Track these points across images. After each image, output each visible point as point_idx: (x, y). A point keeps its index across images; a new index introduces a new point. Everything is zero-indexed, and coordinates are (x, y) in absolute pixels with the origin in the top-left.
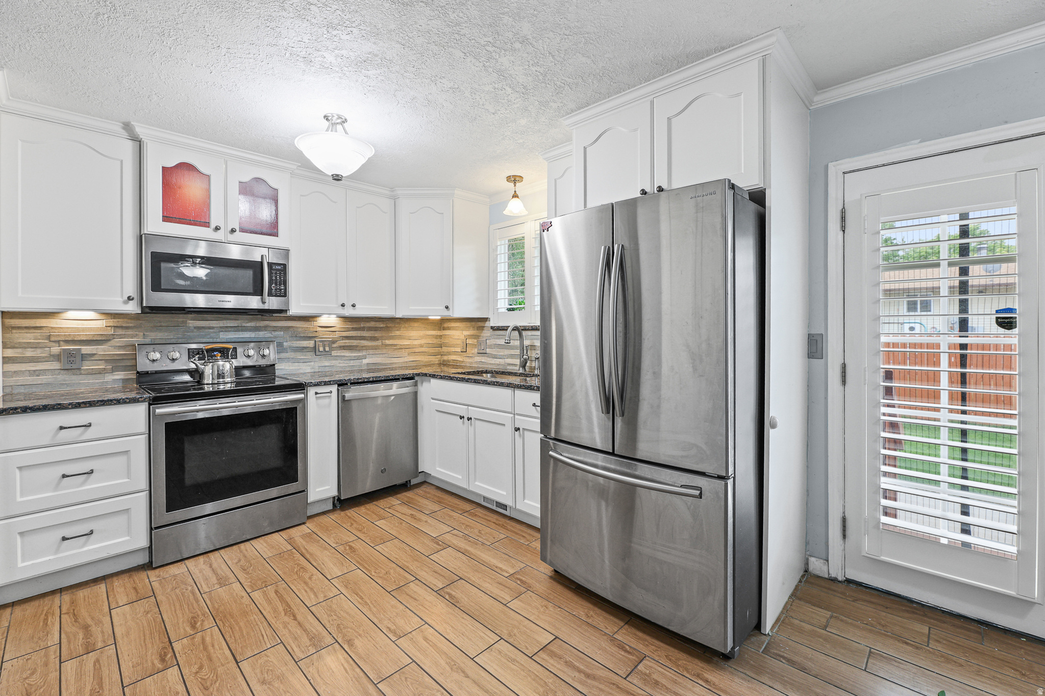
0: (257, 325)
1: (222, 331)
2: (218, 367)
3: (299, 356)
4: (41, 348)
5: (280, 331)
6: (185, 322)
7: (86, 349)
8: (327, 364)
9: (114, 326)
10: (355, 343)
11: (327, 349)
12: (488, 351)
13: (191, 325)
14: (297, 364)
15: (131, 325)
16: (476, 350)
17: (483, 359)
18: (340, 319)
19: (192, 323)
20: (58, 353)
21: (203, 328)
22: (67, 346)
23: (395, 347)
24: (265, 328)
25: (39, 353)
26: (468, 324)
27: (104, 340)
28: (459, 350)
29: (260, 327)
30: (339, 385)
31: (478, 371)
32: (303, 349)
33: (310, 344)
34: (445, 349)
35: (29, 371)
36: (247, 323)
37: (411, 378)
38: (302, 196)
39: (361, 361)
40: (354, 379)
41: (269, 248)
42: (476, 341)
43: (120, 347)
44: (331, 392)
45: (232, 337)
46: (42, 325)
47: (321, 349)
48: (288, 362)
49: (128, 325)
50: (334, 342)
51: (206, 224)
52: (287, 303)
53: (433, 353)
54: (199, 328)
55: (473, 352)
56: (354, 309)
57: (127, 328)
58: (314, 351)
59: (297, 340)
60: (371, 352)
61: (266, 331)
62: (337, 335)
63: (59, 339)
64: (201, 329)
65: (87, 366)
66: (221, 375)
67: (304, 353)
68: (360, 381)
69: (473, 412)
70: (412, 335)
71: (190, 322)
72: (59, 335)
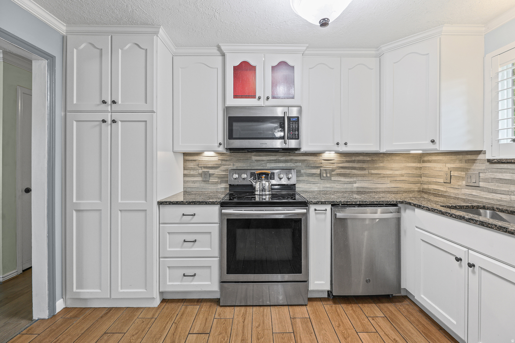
0: (286, 159)
1: (268, 163)
2: (262, 184)
3: (311, 179)
4: (195, 170)
5: (299, 163)
6: (251, 157)
7: (211, 171)
8: (328, 185)
9: (222, 160)
10: (348, 171)
11: (328, 175)
12: (482, 184)
13: (253, 159)
14: (309, 184)
15: (228, 159)
16: (464, 183)
17: (475, 192)
18: (337, 154)
19: (254, 158)
20: (201, 173)
21: (259, 160)
22: (204, 169)
23: (379, 176)
24: (291, 161)
25: (195, 173)
26: (454, 157)
27: (218, 167)
28: (442, 181)
29: (288, 160)
30: (332, 205)
31: (473, 206)
32: (313, 175)
33: (317, 171)
34: (424, 179)
35: (192, 181)
36: (281, 157)
37: (395, 205)
38: (310, 68)
39: (352, 185)
40: (344, 201)
41: (288, 107)
42: (464, 173)
43: (224, 171)
44: (326, 210)
45: (273, 166)
46: (196, 159)
47: (325, 175)
48: (304, 183)
49: (227, 159)
50: (333, 170)
51: (254, 97)
52: (300, 144)
53: (413, 181)
54: (257, 161)
55: (460, 183)
56: (346, 147)
57: (226, 160)
58: (320, 176)
59: (309, 169)
60: (360, 178)
61: (291, 162)
62: (335, 166)
63: (202, 166)
64: (258, 161)
65: (212, 180)
66: (263, 190)
67: (314, 178)
68: (349, 203)
69: (474, 258)
70: (394, 166)
71: (253, 157)
72: (201, 164)
